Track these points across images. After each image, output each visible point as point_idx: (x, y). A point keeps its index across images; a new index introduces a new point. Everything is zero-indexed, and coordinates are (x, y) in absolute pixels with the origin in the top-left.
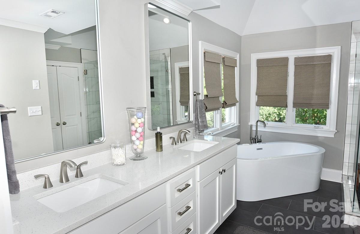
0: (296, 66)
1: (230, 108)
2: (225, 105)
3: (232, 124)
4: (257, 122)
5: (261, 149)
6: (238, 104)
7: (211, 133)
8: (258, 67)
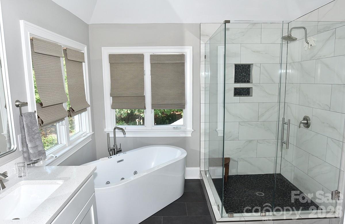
0: (152, 64)
1: (80, 114)
2: (72, 112)
3: (84, 135)
4: (115, 129)
5: (122, 161)
6: (89, 109)
7: (53, 156)
8: (112, 64)
